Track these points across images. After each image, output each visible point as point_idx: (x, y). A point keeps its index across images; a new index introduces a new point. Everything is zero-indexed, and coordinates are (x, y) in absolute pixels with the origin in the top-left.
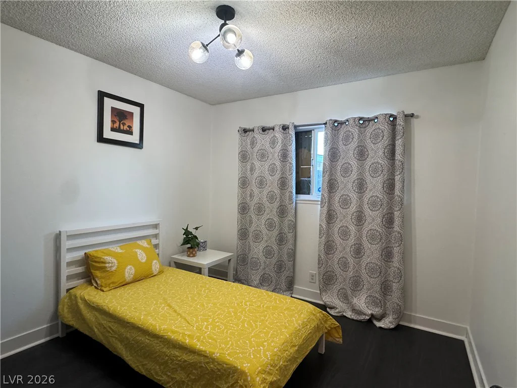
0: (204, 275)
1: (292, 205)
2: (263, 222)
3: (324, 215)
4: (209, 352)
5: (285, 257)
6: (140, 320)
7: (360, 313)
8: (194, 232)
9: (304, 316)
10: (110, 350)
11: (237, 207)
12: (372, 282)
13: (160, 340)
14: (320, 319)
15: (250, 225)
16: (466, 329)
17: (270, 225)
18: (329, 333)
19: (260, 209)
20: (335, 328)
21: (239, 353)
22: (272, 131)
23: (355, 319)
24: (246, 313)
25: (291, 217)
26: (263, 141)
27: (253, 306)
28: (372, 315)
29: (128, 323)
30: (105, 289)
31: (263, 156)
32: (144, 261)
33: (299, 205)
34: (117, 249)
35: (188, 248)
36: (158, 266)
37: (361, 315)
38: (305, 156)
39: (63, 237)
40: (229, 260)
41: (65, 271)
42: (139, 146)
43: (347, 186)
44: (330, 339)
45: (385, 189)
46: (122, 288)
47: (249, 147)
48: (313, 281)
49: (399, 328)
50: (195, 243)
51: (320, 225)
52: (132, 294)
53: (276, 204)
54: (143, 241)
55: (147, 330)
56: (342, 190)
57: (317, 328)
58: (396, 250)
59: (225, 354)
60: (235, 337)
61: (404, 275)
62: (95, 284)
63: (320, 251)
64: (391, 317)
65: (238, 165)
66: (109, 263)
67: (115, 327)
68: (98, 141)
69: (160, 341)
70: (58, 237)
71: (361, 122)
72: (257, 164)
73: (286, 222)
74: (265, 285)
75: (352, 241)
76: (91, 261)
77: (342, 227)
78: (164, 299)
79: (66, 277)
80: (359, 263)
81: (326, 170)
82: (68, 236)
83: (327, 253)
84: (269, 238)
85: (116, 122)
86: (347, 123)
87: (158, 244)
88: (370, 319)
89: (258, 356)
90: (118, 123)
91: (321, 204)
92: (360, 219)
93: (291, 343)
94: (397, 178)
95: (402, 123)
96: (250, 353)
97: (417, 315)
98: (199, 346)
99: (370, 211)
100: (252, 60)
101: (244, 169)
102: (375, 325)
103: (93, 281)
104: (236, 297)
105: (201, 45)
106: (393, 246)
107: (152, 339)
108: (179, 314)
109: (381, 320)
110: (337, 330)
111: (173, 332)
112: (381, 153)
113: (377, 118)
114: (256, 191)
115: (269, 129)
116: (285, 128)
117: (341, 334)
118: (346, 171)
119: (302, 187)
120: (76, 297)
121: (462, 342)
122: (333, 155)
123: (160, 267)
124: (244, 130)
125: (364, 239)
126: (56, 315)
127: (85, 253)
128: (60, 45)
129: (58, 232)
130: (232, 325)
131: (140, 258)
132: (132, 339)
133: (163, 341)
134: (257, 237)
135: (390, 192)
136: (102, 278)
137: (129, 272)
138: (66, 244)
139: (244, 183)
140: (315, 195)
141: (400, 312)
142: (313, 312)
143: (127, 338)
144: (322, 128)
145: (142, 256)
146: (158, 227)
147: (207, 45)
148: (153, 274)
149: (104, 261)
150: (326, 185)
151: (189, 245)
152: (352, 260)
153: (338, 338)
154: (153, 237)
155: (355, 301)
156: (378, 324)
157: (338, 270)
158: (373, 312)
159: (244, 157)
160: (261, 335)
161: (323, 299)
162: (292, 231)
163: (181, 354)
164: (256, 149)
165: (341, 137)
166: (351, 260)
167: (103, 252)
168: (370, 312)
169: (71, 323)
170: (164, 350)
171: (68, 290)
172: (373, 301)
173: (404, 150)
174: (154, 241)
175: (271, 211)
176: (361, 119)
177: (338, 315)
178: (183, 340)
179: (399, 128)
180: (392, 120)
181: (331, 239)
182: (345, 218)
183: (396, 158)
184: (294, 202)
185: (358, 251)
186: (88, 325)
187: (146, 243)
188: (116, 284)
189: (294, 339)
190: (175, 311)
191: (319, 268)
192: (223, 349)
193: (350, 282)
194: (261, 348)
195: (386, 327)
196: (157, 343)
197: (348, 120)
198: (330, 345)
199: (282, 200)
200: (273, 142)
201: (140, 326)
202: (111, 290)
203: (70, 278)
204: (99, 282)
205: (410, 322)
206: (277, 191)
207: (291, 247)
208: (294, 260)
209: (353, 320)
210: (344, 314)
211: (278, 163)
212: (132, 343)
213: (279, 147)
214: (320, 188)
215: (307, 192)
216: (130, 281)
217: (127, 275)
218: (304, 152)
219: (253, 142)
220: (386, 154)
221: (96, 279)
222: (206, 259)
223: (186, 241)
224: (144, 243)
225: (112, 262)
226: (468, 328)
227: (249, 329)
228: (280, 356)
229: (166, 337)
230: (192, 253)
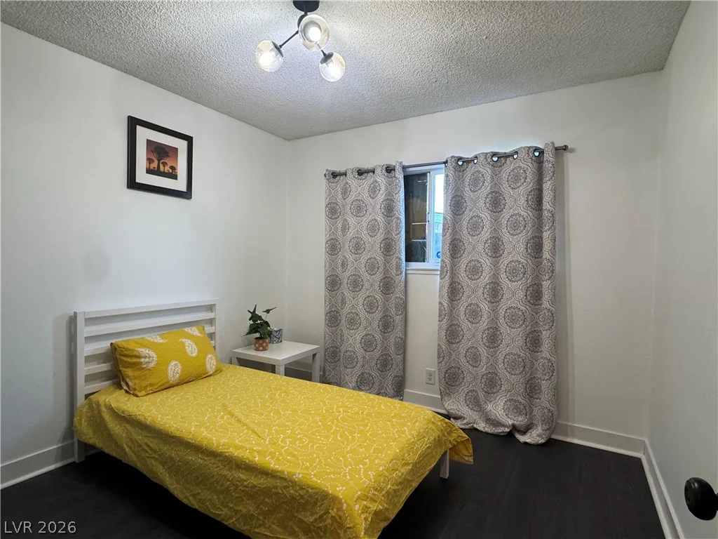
0: (279, 374)
1: (401, 276)
2: (361, 301)
3: (445, 290)
4: (288, 473)
5: (392, 350)
6: (191, 432)
7: (497, 423)
8: (264, 316)
9: (419, 426)
10: (148, 476)
11: (324, 280)
12: (513, 380)
13: (218, 459)
14: (442, 430)
15: (342, 305)
16: (644, 442)
17: (371, 306)
18: (454, 449)
19: (356, 284)
20: (463, 442)
21: (330, 473)
22: (371, 174)
23: (490, 432)
24: (338, 421)
25: (398, 293)
26: (359, 188)
27: (349, 412)
28: (514, 427)
29: (173, 437)
30: (139, 394)
31: (359, 209)
32: (194, 355)
33: (409, 276)
34: (157, 339)
35: (256, 338)
36: (214, 362)
37: (498, 426)
38: (418, 210)
39: (80, 321)
40: (314, 355)
41: (83, 369)
42: (186, 195)
43: (476, 247)
44: (456, 458)
45: (529, 251)
46: (164, 392)
47: (340, 197)
48: (430, 382)
49: (550, 443)
50: (266, 331)
51: (440, 303)
52: (178, 400)
53: (379, 276)
54: (193, 328)
55: (199, 446)
56: (469, 253)
57: (438, 442)
58: (545, 334)
59: (310, 474)
60: (324, 453)
61: (557, 369)
62: (125, 387)
63: (439, 339)
64: (539, 428)
65: (324, 222)
66: (145, 357)
67: (153, 443)
68: (128, 187)
69: (219, 461)
70: (73, 320)
71: (495, 159)
72: (352, 220)
73: (393, 301)
74: (363, 389)
75: (484, 323)
76: (121, 355)
77: (470, 305)
78: (223, 405)
79: (84, 378)
80: (494, 355)
81: (447, 226)
82: (86, 320)
83: (450, 343)
84: (369, 324)
85: (153, 161)
86: (475, 161)
87: (214, 318)
88: (511, 431)
89: (357, 476)
90: (156, 162)
91: (441, 274)
92: (495, 293)
93: (403, 460)
94: (546, 235)
95: (551, 159)
96: (345, 473)
97: (575, 425)
98: (273, 465)
99: (508, 282)
100: (344, 68)
101: (333, 228)
102: (518, 440)
103: (122, 383)
104: (324, 402)
105: (272, 46)
106: (542, 329)
107: (206, 458)
108: (244, 424)
109: (526, 432)
110: (465, 445)
111: (237, 447)
112: (522, 201)
113: (517, 153)
114: (350, 258)
115: (368, 172)
116: (389, 170)
117: (471, 451)
118: (475, 227)
119: (415, 252)
120: (99, 405)
121: (639, 460)
122: (456, 204)
123: (217, 364)
124: (332, 174)
125: (501, 321)
126: (70, 431)
127: (112, 344)
128: (74, 51)
129: (73, 314)
130: (318, 437)
131: (188, 350)
132: (178, 459)
133: (222, 461)
134: (353, 322)
135: (537, 256)
136: (135, 378)
137: (174, 370)
138: (84, 331)
139: (333, 247)
140: (433, 261)
141: (552, 421)
142: (433, 420)
143: (171, 459)
144: (441, 168)
145: (191, 349)
146: (213, 309)
147: (281, 46)
148: (207, 373)
149: (137, 354)
150: (447, 247)
151: (257, 335)
152: (485, 351)
153: (467, 456)
154: (206, 324)
155: (490, 407)
156: (522, 438)
157: (465, 366)
158: (515, 422)
159: (333, 211)
160: (361, 450)
161: (446, 406)
162: (400, 313)
163: (248, 477)
164: (349, 200)
165: (467, 180)
166: (483, 351)
167: (136, 343)
168: (510, 422)
169: (91, 442)
170: (225, 472)
171: (87, 396)
172: (515, 408)
173: (555, 196)
174: (209, 329)
175: (372, 285)
176: (494, 154)
177: (467, 427)
178: (251, 458)
179: (547, 166)
180: (538, 156)
181: (455, 322)
182: (475, 292)
183: (544, 208)
184: (404, 272)
185: (493, 338)
186: (116, 443)
187: (197, 331)
188: (156, 387)
189: (406, 455)
190: (239, 421)
191: (439, 363)
192: (307, 468)
193: (483, 380)
194: (361, 466)
195: (533, 442)
196: (214, 463)
197: (476, 157)
198: (455, 466)
199: (386, 271)
200: (373, 191)
201: (189, 440)
202: (148, 394)
203: (90, 378)
204: (130, 383)
205: (567, 435)
206: (380, 258)
207: (400, 334)
208: (404, 353)
209: (486, 433)
210: (475, 426)
211: (380, 219)
212: (178, 466)
213: (381, 197)
214: (439, 252)
215: (422, 259)
216: (174, 383)
217: (170, 373)
218: (416, 202)
219: (346, 189)
220: (530, 203)
221: (127, 380)
222: (282, 353)
223: (253, 329)
224: (195, 331)
225: (149, 356)
226: (646, 440)
227: (343, 443)
228: (387, 477)
229: (227, 454)
230: (261, 345)
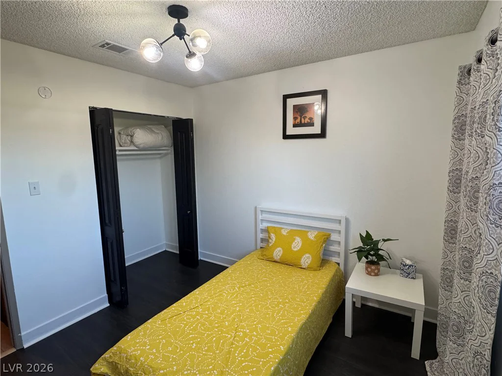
32: (296, 250)
35: (368, 262)
36: (309, 261)
39: (258, 211)
41: (259, 234)
42: (321, 136)
66: (271, 239)
68: (283, 138)
79: (260, 239)
82: (261, 211)
85: (297, 118)
123: (310, 263)
124: (469, 70)
131: (294, 244)
137: (278, 253)
138: (260, 216)
139: (458, 182)
145: (297, 245)
148: (300, 265)
159: (463, 128)
202: (263, 259)
216: (277, 260)
224: (312, 235)
230: (373, 271)
